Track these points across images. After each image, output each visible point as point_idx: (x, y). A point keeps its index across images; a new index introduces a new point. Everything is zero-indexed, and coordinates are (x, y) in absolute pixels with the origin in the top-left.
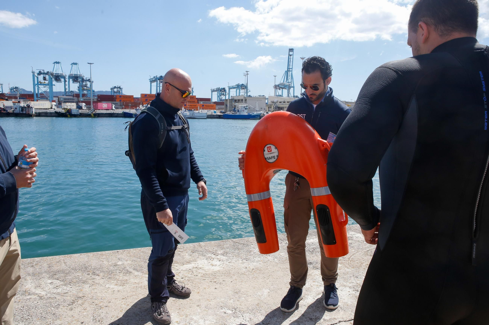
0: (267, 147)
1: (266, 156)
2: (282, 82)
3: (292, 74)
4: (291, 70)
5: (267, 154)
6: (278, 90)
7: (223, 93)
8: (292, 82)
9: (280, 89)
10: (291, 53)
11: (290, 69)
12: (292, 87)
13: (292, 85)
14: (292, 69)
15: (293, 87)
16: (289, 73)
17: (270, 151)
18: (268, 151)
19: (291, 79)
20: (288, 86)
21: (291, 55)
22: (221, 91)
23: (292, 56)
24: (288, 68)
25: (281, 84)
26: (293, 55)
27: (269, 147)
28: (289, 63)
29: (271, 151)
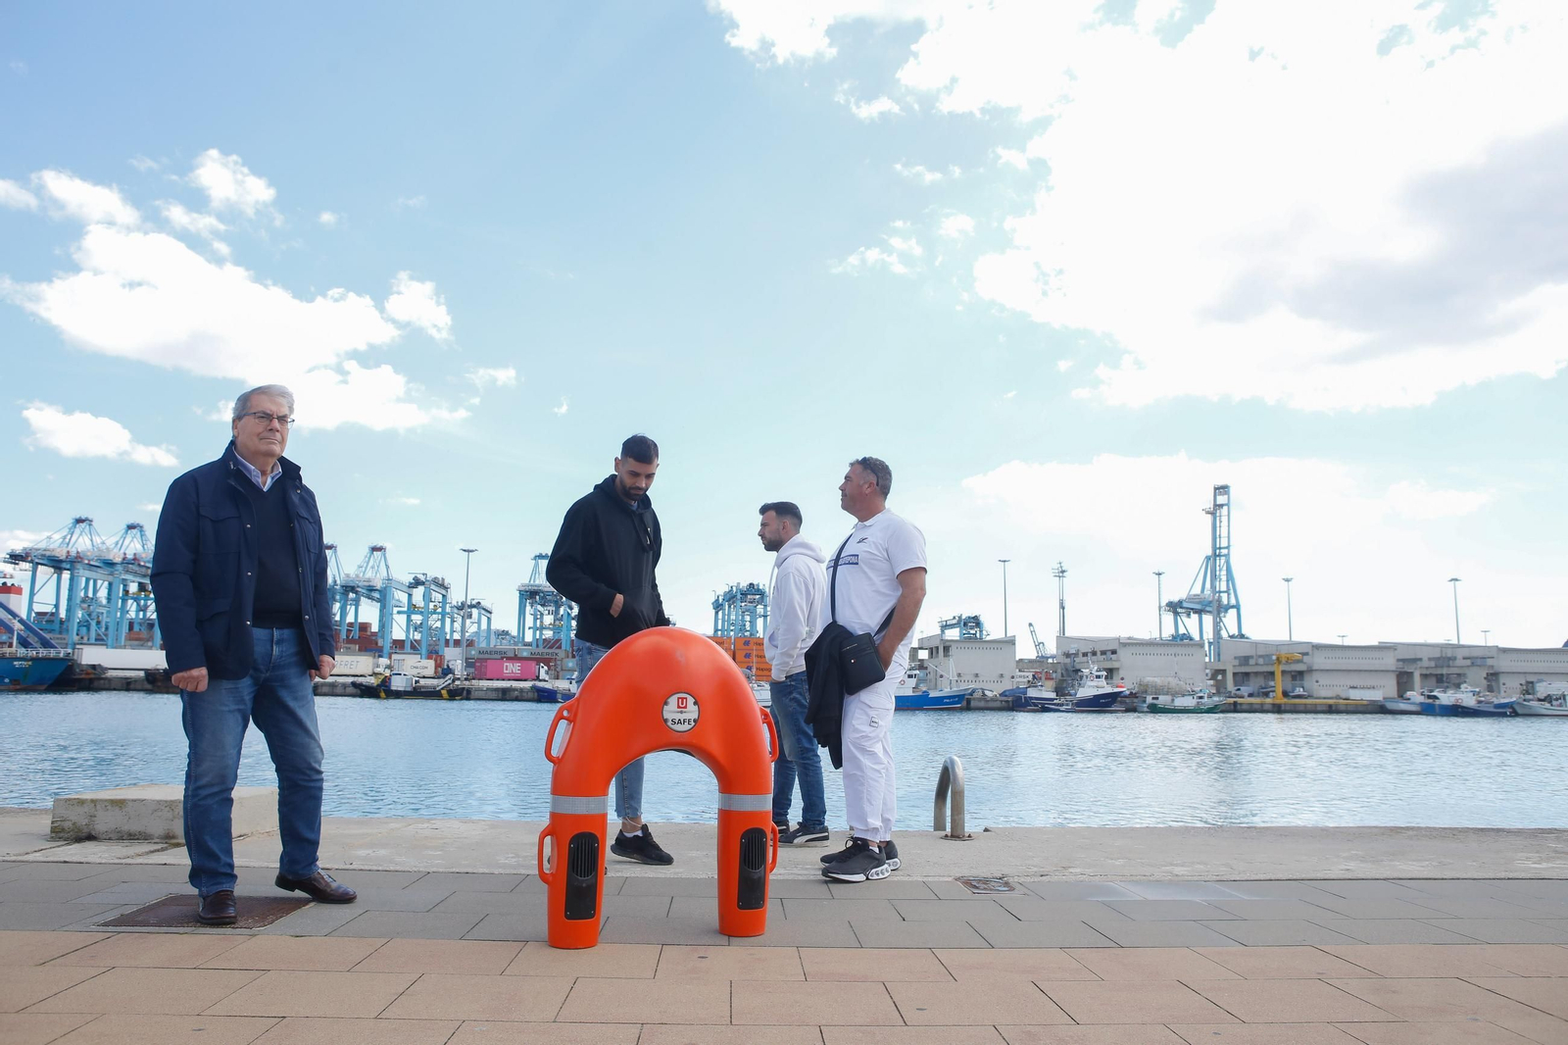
0: (679, 698)
1: (666, 715)
2: (1197, 590)
3: (1228, 563)
4: (1224, 552)
5: (670, 712)
6: (1185, 618)
7: (973, 632)
8: (1232, 591)
9: (1189, 615)
10: (1221, 499)
11: (1220, 548)
12: (1233, 607)
13: (1233, 602)
14: (1228, 547)
15: (1237, 607)
16: (1218, 561)
17: (682, 706)
18: (679, 707)
19: (1228, 581)
20: (1215, 605)
21: (1221, 506)
22: (965, 624)
23: (1225, 508)
24: (1215, 548)
25: (1191, 599)
26: (1228, 505)
27: (682, 699)
28: (1218, 529)
29: (685, 707)
